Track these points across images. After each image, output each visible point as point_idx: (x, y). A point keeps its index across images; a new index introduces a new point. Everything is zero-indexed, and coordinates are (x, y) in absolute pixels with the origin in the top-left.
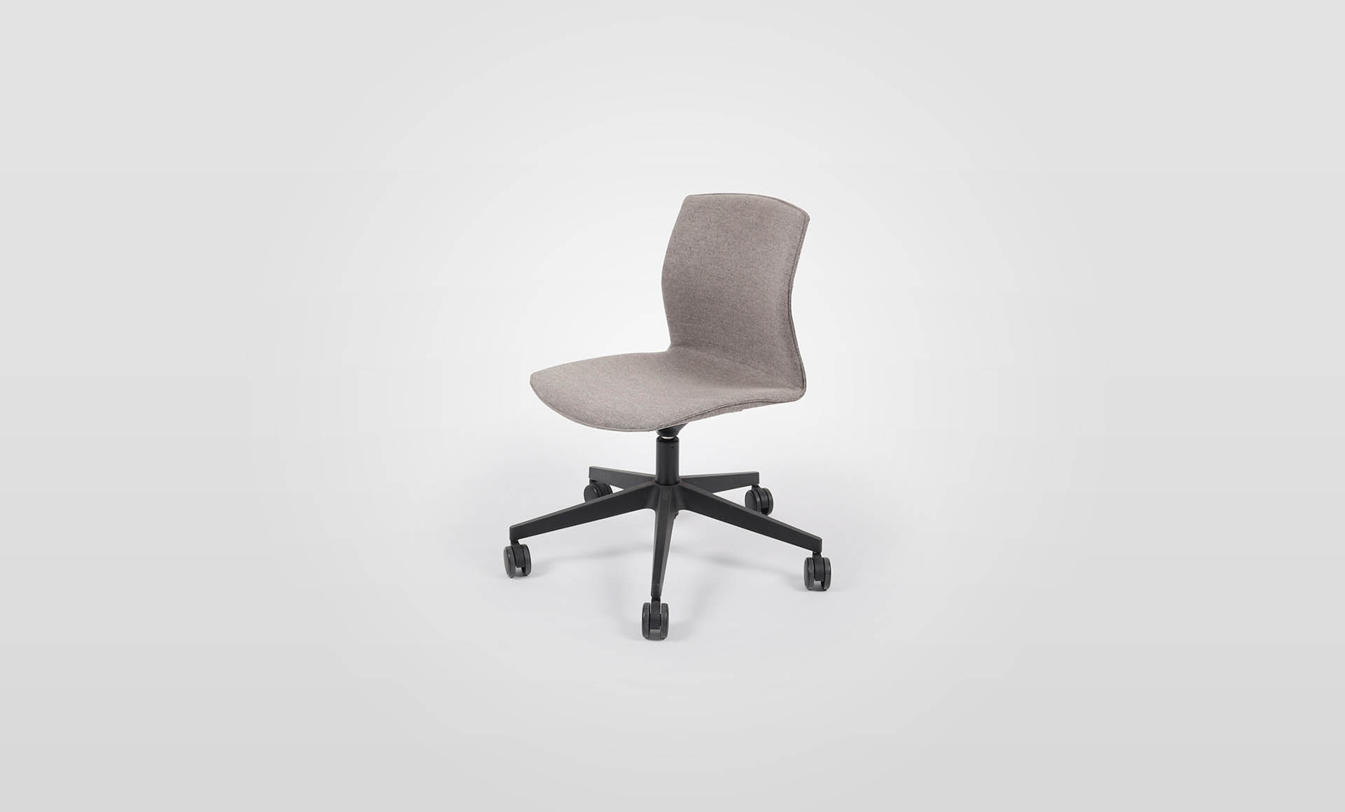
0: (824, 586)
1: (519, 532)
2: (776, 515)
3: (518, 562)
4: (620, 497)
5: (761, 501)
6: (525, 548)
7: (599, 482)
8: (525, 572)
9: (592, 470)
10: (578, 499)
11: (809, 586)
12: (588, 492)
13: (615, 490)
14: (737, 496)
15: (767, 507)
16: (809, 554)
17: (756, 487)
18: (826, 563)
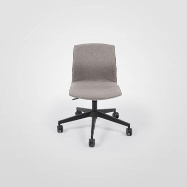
0: (131, 135)
1: (60, 122)
2: (120, 118)
3: (60, 129)
4: (84, 114)
5: (116, 115)
6: (62, 126)
7: (79, 111)
8: (62, 131)
9: (77, 108)
10: (74, 115)
11: (127, 135)
12: (76, 113)
13: (83, 112)
14: (111, 114)
15: (117, 116)
16: (127, 127)
17: (115, 112)
18: (131, 129)
